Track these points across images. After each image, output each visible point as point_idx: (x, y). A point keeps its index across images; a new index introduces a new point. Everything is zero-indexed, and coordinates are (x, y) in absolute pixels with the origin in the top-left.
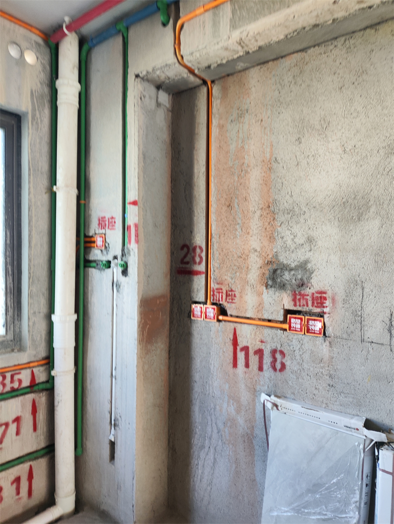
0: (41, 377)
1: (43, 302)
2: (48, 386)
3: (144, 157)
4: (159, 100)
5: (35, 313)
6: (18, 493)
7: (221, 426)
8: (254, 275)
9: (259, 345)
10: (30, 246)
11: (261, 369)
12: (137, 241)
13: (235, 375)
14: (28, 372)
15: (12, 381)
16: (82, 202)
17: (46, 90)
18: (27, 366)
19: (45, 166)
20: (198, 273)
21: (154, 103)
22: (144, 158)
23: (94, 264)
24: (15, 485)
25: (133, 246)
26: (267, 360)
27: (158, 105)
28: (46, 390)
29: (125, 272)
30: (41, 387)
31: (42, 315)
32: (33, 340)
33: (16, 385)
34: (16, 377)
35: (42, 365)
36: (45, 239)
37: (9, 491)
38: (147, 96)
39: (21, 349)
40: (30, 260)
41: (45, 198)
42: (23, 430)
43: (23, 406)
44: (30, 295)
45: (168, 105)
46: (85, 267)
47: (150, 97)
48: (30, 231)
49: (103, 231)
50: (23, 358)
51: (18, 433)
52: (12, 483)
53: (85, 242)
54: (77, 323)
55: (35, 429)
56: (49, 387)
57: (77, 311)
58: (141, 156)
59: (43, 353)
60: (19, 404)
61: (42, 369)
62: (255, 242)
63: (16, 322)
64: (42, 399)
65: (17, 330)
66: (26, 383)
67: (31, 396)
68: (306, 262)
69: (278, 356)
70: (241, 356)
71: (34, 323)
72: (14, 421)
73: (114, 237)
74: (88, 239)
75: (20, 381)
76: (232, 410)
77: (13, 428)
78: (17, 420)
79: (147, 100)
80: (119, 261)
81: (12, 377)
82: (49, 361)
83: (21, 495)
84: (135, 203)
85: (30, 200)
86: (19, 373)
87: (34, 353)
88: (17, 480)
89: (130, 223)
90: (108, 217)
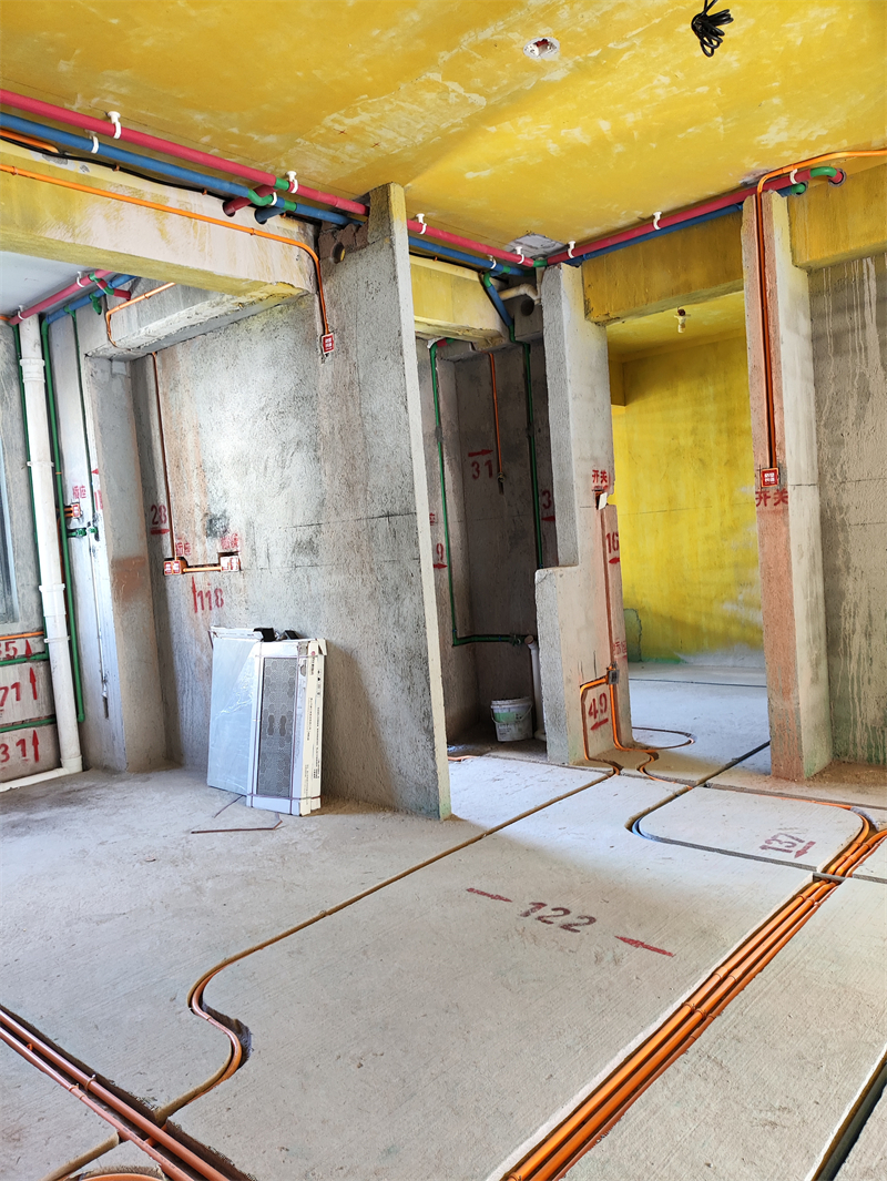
0: (37, 648)
1: (31, 574)
2: (44, 656)
3: (101, 427)
4: (114, 371)
5: (23, 585)
6: (24, 755)
7: (193, 666)
8: (199, 527)
9: (208, 588)
10: (11, 522)
11: (210, 608)
12: (102, 507)
13: (197, 618)
14: (23, 641)
15: (7, 649)
16: (58, 473)
17: (13, 368)
18: (21, 635)
19: (19, 443)
20: (164, 531)
21: (107, 375)
22: (102, 429)
23: (74, 534)
24: (20, 747)
25: (99, 512)
26: (213, 599)
27: (113, 375)
28: (44, 660)
29: (97, 537)
30: (38, 657)
31: (31, 587)
32: (24, 610)
33: (11, 653)
34: (11, 646)
35: (36, 636)
36: (27, 513)
37: (14, 751)
38: (99, 371)
39: (15, 620)
40: (12, 535)
41: (23, 473)
42: (22, 697)
43: (21, 673)
44: (16, 568)
45: (125, 373)
46: (68, 537)
47: (102, 371)
48: (10, 507)
49: (77, 500)
50: (16, 628)
51: (18, 699)
52: (17, 745)
53: (66, 513)
54: (65, 591)
55: (35, 697)
56: (45, 658)
57: (64, 581)
58: (98, 427)
59: (36, 625)
60: (17, 671)
61: (37, 639)
62: (196, 498)
63: (7, 596)
64: (40, 669)
65: (9, 604)
66: (22, 651)
67: (29, 665)
68: (225, 511)
69: (219, 594)
70: (198, 600)
71: (23, 595)
72: (13, 687)
73: (86, 504)
74: (67, 509)
75: (15, 650)
76: (198, 650)
77: (12, 693)
78: (16, 686)
79: (99, 374)
80: (92, 527)
81: (7, 644)
82: (42, 632)
83: (27, 757)
84: (96, 472)
85: (7, 478)
86: (14, 642)
87: (27, 623)
88: (22, 742)
89: (95, 490)
90: (79, 485)
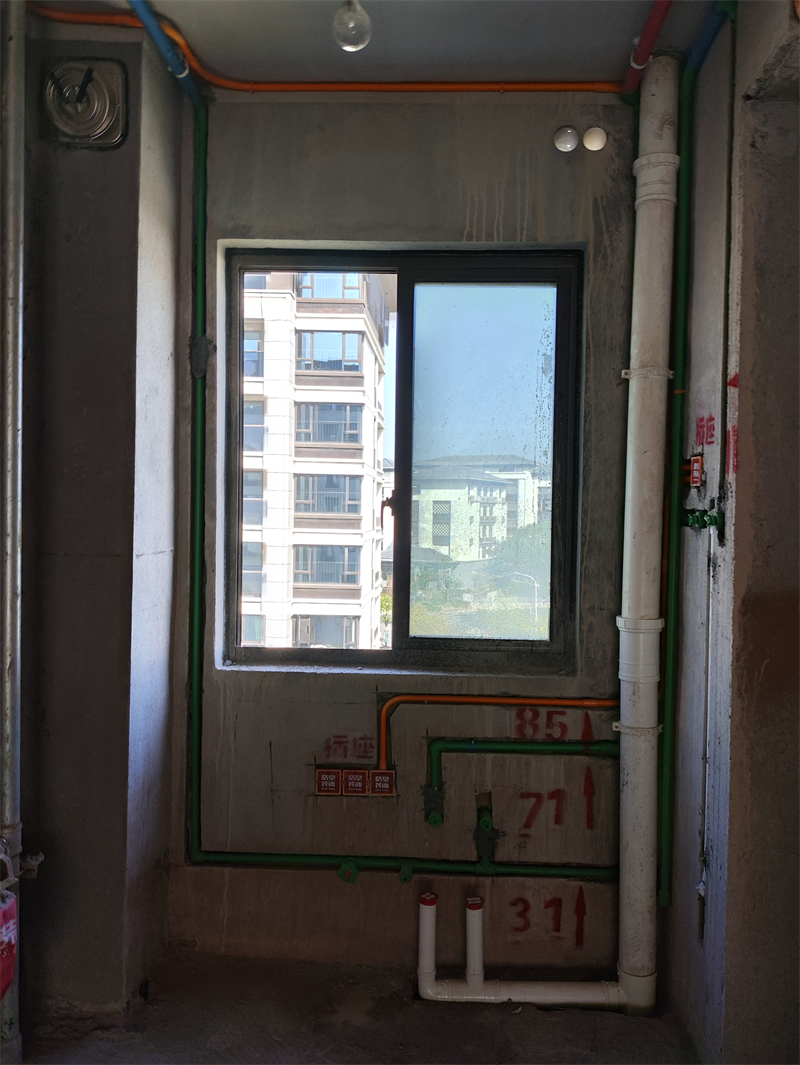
0: (601, 733)
1: (608, 590)
2: (613, 751)
5: (592, 608)
6: (557, 929)
10: (585, 487)
12: (736, 468)
14: (579, 714)
15: (549, 724)
16: (678, 392)
18: (576, 703)
23: (690, 519)
24: (551, 911)
25: (731, 477)
29: (721, 538)
30: (601, 750)
31: (605, 614)
33: (556, 733)
34: (557, 719)
35: (606, 709)
37: (539, 915)
39: (573, 673)
40: (584, 512)
41: (618, 391)
42: (566, 818)
43: (569, 774)
44: (584, 575)
46: (679, 524)
48: (586, 459)
49: (700, 449)
50: (571, 687)
51: (558, 820)
52: (547, 905)
53: (682, 473)
55: (590, 824)
60: (561, 768)
61: (602, 716)
66: (575, 734)
67: (583, 761)
71: (591, 627)
72: (551, 796)
73: (712, 458)
74: (686, 467)
75: (564, 727)
77: (549, 807)
78: (557, 795)
80: (716, 511)
81: (550, 716)
84: (736, 381)
86: (563, 713)
87: (591, 681)
88: (556, 903)
89: (730, 427)
90: (706, 415)
